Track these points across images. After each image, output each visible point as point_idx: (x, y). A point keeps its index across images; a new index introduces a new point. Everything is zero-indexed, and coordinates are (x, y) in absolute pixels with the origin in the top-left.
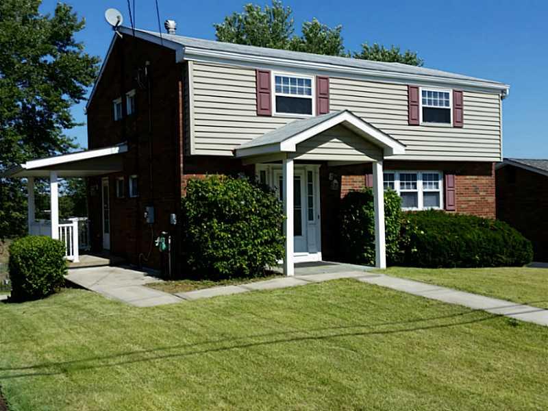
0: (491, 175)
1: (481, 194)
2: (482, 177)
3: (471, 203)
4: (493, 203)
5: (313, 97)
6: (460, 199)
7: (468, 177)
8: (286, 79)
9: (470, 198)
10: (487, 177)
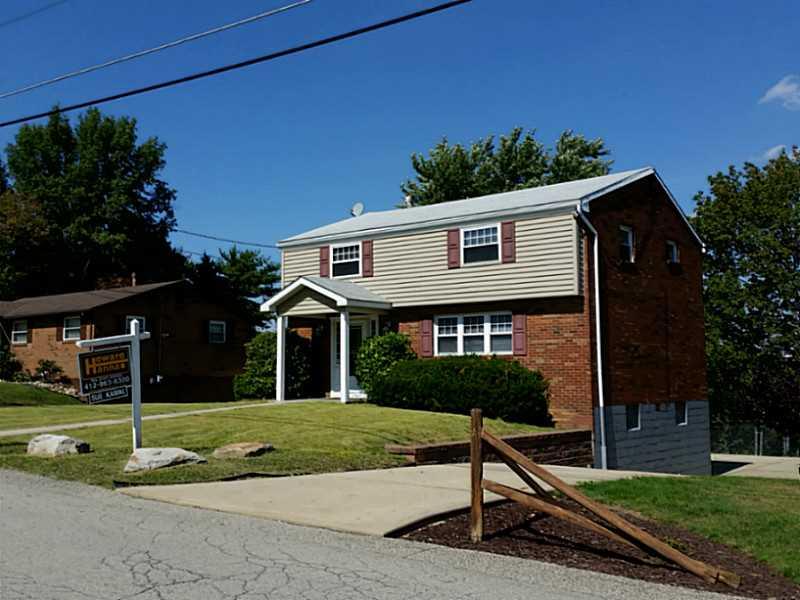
0: (582, 311)
1: (566, 335)
2: (567, 315)
3: (549, 347)
4: (585, 346)
5: (360, 259)
6: (534, 342)
7: (545, 316)
8: (341, 250)
9: (548, 341)
10: (577, 315)
